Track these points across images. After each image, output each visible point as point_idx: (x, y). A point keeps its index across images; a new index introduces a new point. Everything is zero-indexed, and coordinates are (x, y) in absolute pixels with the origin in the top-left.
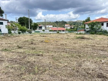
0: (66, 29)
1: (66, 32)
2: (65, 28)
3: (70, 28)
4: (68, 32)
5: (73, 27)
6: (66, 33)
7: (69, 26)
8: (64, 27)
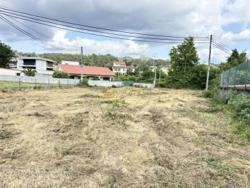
0: (117, 74)
1: (116, 84)
2: (114, 71)
3: (125, 72)
4: (120, 83)
5: (134, 70)
6: (114, 87)
7: (124, 67)
8: (111, 69)
